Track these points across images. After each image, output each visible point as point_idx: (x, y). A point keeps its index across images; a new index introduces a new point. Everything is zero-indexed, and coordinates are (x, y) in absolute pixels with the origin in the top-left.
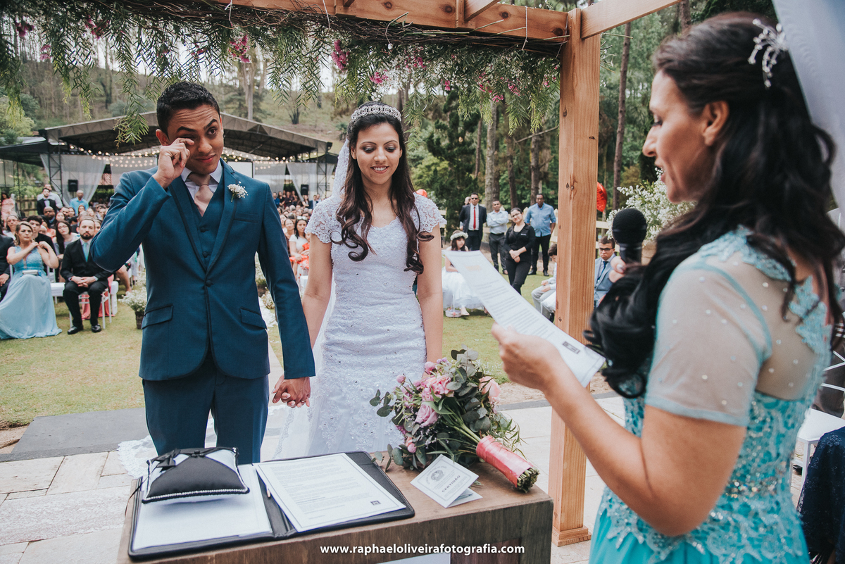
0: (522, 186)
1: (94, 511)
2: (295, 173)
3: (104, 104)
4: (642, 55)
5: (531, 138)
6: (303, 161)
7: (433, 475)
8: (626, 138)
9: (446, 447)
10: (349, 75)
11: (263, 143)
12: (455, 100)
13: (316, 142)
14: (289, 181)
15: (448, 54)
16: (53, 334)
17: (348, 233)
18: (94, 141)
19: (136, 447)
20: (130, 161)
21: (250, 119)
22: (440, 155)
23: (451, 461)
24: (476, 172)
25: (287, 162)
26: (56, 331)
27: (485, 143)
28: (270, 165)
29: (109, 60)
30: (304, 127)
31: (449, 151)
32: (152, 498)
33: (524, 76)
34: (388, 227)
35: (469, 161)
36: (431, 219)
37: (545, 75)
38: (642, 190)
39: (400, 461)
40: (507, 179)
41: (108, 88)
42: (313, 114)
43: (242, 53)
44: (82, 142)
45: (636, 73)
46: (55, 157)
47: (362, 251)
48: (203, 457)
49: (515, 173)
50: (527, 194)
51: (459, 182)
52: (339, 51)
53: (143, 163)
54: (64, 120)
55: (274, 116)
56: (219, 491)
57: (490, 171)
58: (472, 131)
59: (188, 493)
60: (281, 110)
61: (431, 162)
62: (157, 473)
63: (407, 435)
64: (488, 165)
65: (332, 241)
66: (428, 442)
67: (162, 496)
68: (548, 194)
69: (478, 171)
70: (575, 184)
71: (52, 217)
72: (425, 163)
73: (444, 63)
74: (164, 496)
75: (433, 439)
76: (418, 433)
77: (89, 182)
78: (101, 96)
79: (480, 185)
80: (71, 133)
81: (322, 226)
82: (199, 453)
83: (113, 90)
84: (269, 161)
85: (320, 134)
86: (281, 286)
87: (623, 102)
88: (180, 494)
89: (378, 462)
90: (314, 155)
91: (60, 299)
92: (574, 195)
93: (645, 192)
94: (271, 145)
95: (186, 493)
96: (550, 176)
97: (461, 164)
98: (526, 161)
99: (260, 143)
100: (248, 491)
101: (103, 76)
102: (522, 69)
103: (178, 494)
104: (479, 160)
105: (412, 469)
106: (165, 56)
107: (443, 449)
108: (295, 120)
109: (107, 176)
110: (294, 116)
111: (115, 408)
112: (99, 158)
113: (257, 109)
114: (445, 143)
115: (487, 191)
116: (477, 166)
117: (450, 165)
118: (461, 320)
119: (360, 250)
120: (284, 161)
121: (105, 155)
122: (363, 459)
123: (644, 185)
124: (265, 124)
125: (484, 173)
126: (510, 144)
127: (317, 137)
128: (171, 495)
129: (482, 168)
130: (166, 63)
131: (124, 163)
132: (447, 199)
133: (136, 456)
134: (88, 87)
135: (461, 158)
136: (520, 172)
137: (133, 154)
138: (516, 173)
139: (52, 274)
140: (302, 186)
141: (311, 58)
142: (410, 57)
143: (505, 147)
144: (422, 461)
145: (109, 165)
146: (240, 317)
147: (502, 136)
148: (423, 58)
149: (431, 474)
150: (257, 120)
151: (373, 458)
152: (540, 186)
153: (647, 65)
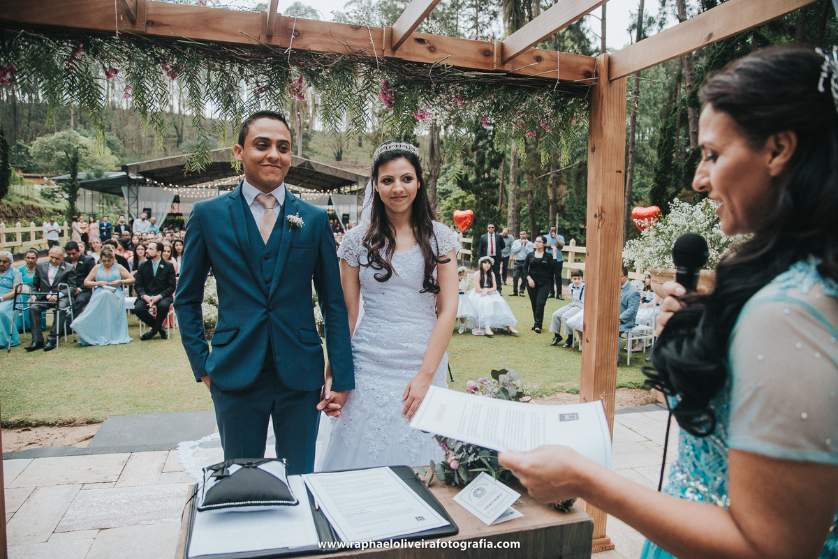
0: (540, 218)
1: (155, 504)
2: (338, 204)
3: (176, 144)
4: (649, 102)
5: (549, 175)
6: (345, 193)
7: (475, 492)
8: (635, 176)
9: (488, 465)
10: (394, 112)
11: (310, 177)
12: (482, 140)
13: (357, 176)
14: (332, 210)
15: (486, 93)
16: (125, 342)
17: (374, 257)
18: (166, 175)
19: (193, 447)
20: (196, 192)
21: (299, 156)
22: (468, 188)
23: (492, 479)
24: (499, 204)
25: (331, 194)
26: (128, 339)
27: (508, 179)
28: (316, 197)
29: (182, 106)
30: (346, 163)
31: (476, 186)
32: (207, 506)
33: (555, 115)
34: (410, 252)
35: (494, 194)
36: (446, 244)
37: (575, 115)
38: (657, 222)
39: (443, 477)
40: (528, 211)
41: (179, 130)
42: (354, 152)
43: (298, 91)
44: (155, 176)
45: (644, 118)
46: (134, 188)
47: (386, 273)
48: (255, 467)
49: (536, 205)
50: (545, 225)
51: (484, 213)
52: (386, 90)
53: (206, 194)
54: (143, 157)
55: (320, 154)
56: (270, 502)
57: (512, 204)
58: (497, 168)
59: (241, 503)
60: (326, 149)
61: (459, 196)
62: (211, 482)
63: (450, 451)
64: (510, 199)
65: (360, 264)
66: (471, 459)
67: (216, 505)
68: (565, 226)
69: (501, 204)
70: (603, 214)
71: (128, 240)
72: (454, 196)
73: (482, 102)
74: (218, 505)
75: (475, 456)
76: (460, 451)
77: (161, 211)
78: (174, 137)
79: (504, 216)
80: (148, 168)
81: (350, 251)
82: (251, 463)
83: (184, 132)
84: (315, 192)
85: (361, 170)
86: (333, 306)
87: (633, 143)
88: (233, 504)
89: (421, 477)
90: (355, 188)
91: (133, 312)
92: (602, 224)
93: (659, 224)
94: (317, 179)
95: (238, 503)
96: (566, 209)
97: (487, 198)
98: (545, 195)
99: (308, 177)
100: (297, 503)
101: (176, 120)
102: (554, 108)
103: (231, 504)
104: (502, 194)
105: (454, 485)
106: (230, 95)
107: (484, 466)
108: (339, 158)
109: (176, 205)
110: (338, 154)
111: (176, 410)
112: (170, 190)
113: (306, 148)
114: (472, 178)
115: (510, 221)
116: (500, 199)
117: (477, 198)
118: (486, 338)
119: (384, 272)
120: (329, 193)
121: (175, 187)
122: (405, 473)
123: (659, 218)
124: (312, 160)
125: (507, 206)
126: (531, 180)
127: (357, 172)
128: (224, 504)
129: (504, 201)
130: (231, 101)
131: (190, 193)
132: (474, 229)
133: (193, 455)
134: (162, 122)
135: (486, 192)
136: (540, 205)
137: (198, 186)
138: (535, 207)
139: (127, 290)
140: (344, 215)
141: (360, 96)
142: (451, 96)
143: (525, 182)
144: (464, 477)
145: (178, 196)
146: (299, 337)
147: (523, 173)
148: (462, 97)
149: (473, 491)
150: (305, 157)
151: (416, 473)
152: (557, 218)
153: (654, 111)
